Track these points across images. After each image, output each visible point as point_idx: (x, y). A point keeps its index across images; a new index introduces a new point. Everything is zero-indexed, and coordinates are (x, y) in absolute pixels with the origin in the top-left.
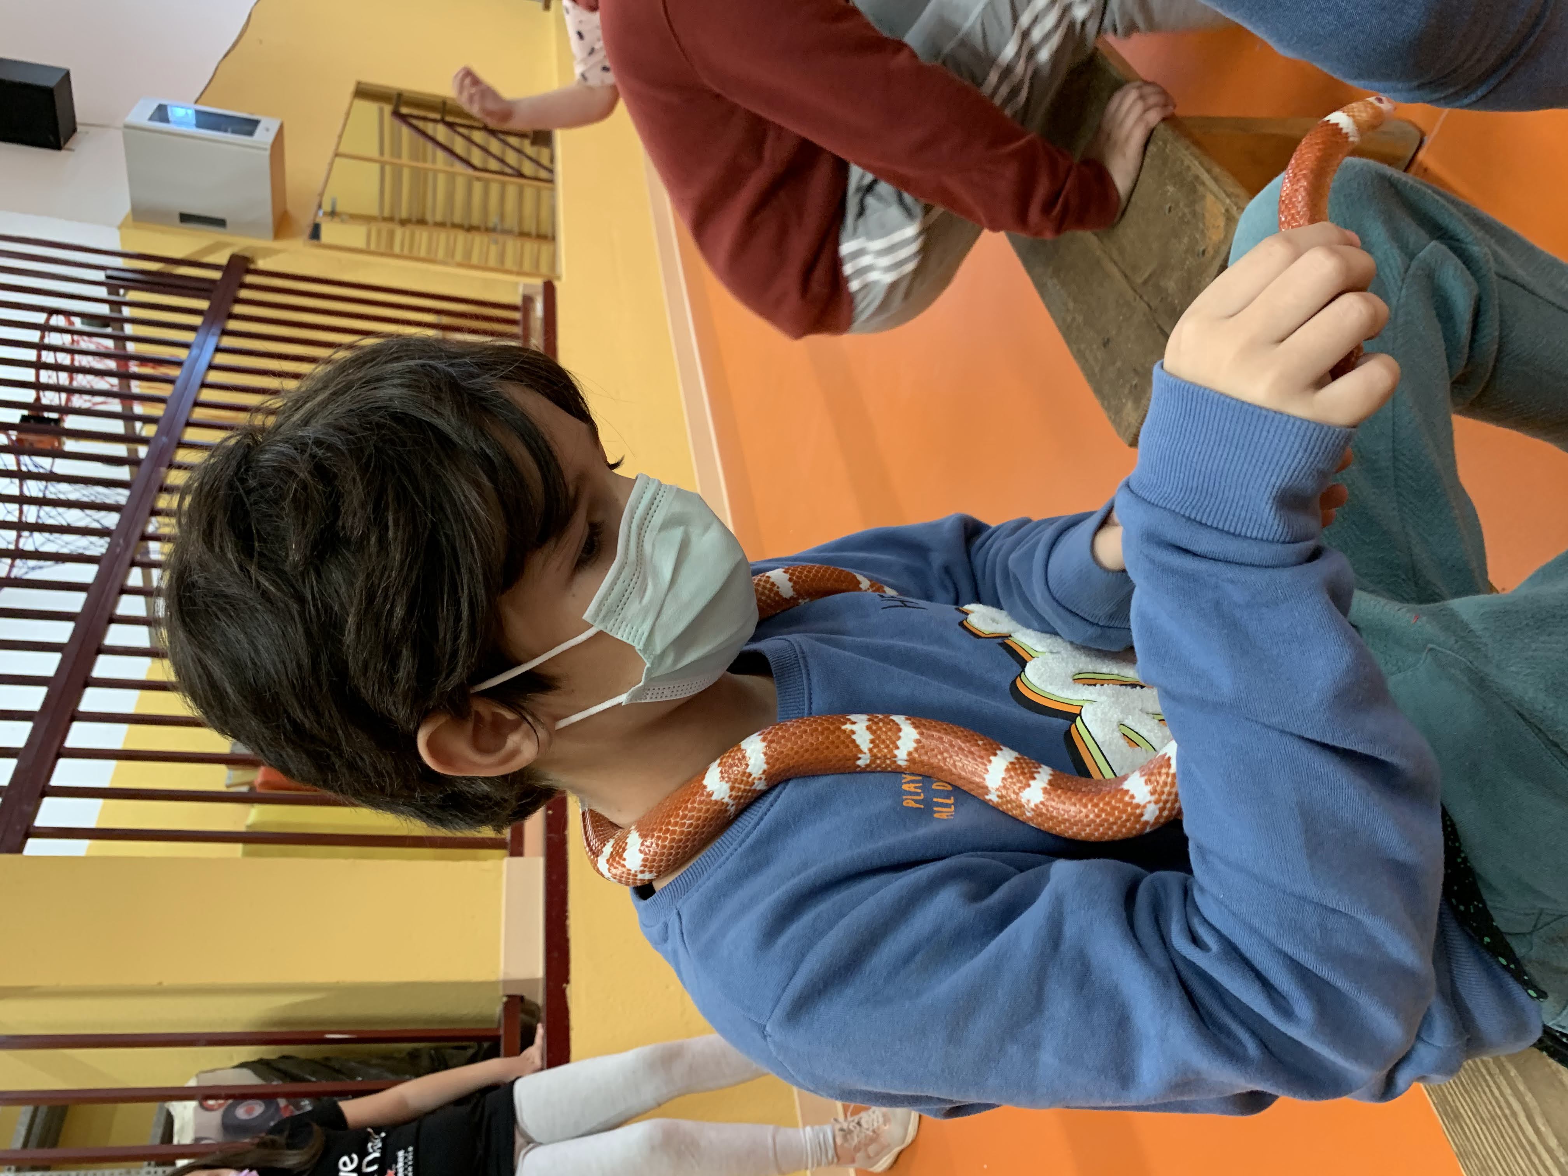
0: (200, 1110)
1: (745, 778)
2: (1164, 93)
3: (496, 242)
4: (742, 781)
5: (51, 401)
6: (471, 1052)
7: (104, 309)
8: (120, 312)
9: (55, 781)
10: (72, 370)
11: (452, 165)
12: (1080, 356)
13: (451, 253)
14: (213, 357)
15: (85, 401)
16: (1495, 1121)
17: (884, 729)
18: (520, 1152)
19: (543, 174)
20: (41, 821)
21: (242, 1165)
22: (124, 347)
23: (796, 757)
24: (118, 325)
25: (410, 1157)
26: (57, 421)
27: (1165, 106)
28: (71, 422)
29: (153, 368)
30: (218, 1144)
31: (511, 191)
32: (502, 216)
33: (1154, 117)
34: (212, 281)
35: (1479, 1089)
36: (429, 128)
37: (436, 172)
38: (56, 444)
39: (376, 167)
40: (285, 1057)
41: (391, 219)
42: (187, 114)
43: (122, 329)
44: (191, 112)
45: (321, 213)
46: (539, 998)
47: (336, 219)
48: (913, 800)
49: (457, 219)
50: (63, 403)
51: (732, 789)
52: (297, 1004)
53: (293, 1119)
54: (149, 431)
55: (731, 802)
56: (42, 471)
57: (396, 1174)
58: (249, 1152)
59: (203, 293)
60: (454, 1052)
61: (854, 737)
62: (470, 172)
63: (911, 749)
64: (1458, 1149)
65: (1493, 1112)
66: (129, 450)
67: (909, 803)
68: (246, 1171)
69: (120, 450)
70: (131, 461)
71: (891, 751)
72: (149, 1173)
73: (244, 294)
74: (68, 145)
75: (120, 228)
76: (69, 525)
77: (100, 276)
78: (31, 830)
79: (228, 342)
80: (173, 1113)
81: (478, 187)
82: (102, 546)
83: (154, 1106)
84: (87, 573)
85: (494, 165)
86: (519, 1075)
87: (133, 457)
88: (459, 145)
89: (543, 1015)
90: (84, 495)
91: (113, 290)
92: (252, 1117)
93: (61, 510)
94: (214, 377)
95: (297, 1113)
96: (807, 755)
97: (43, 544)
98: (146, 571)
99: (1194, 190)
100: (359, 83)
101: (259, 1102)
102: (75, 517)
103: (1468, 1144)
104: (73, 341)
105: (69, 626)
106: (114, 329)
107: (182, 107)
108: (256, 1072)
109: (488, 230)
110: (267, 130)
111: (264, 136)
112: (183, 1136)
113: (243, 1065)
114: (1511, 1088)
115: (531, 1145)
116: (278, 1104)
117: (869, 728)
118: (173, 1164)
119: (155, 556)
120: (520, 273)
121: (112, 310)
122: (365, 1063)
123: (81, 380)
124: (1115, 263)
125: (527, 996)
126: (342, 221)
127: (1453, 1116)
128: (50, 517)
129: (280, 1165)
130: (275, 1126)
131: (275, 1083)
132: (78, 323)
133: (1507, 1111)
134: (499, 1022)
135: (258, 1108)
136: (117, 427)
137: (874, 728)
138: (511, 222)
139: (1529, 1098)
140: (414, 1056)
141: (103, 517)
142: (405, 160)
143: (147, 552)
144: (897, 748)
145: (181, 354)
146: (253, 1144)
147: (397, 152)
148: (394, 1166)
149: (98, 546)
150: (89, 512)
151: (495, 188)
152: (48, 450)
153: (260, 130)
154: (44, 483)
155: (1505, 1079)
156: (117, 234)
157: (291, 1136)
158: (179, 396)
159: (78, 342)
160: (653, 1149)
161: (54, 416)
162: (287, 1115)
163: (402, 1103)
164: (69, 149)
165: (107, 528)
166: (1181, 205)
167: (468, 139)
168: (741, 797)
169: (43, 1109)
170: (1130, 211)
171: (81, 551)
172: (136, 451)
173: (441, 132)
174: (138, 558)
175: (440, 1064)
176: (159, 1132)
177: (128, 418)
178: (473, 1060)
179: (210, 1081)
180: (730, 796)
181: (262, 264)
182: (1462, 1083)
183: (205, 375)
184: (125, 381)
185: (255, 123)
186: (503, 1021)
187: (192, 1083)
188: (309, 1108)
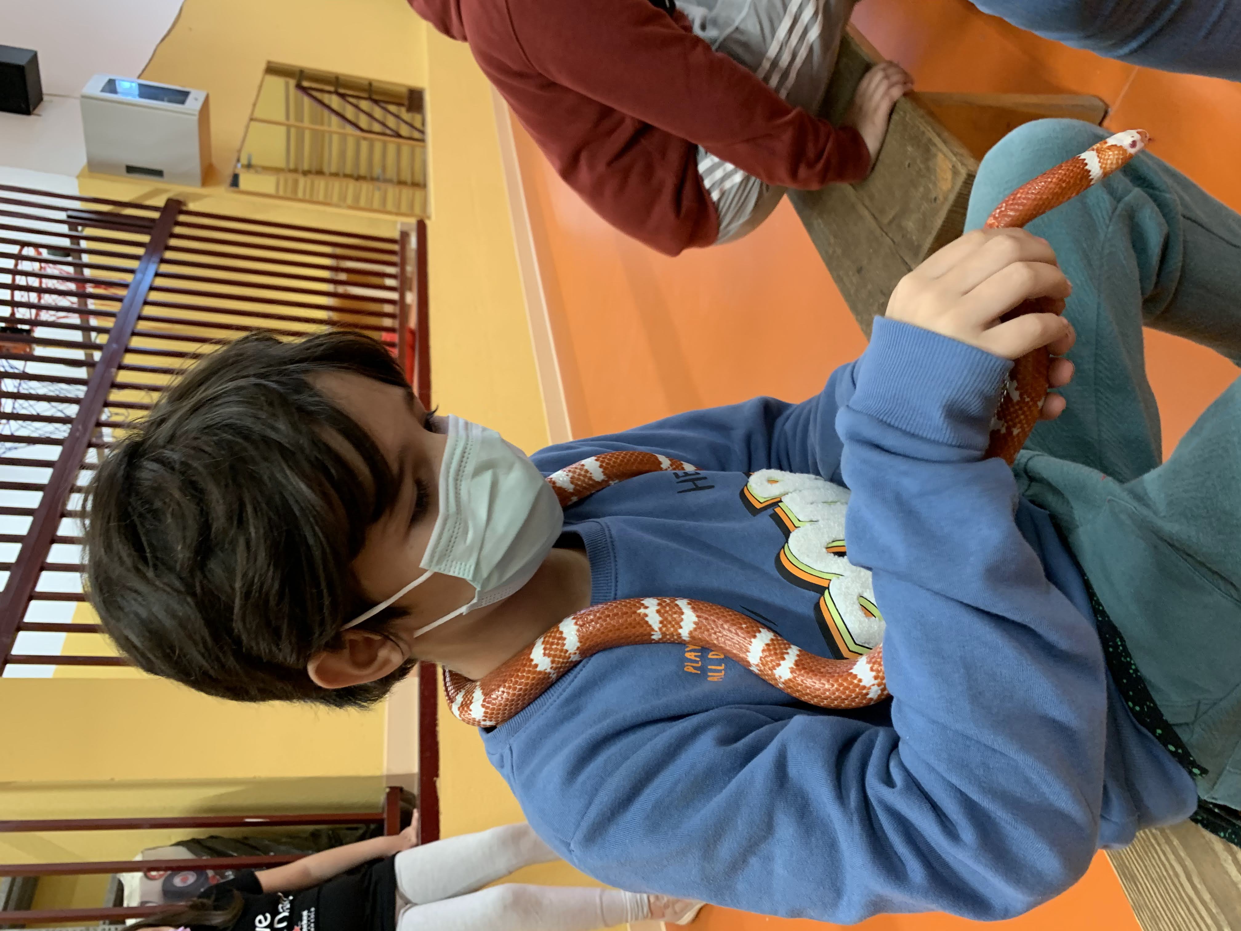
0: (145, 880)
1: (563, 654)
2: (905, 74)
3: (379, 189)
4: (561, 656)
5: (24, 315)
6: (361, 832)
7: (65, 242)
8: (78, 244)
9: (28, 619)
10: (40, 291)
11: (344, 128)
12: (839, 280)
13: (343, 197)
14: (153, 281)
15: (51, 315)
16: (1161, 880)
17: (670, 613)
18: (399, 912)
19: (416, 135)
20: (17, 650)
21: (178, 923)
22: (82, 273)
23: (602, 636)
24: (76, 255)
25: (313, 916)
26: (29, 332)
27: (905, 83)
28: (40, 332)
29: (105, 289)
30: (159, 906)
31: (391, 149)
32: (384, 168)
33: (896, 92)
34: (152, 220)
35: (1150, 855)
36: (326, 98)
37: (331, 133)
38: (28, 350)
39: (283, 129)
40: (212, 837)
41: (295, 171)
42: (131, 87)
43: (80, 258)
44: (135, 85)
45: (239, 165)
46: (415, 789)
47: (252, 171)
48: (693, 667)
49: (348, 171)
50: (33, 317)
51: (553, 662)
52: (221, 796)
53: (218, 886)
54: (101, 339)
55: (552, 671)
56: (16, 371)
57: (301, 929)
58: (183, 913)
59: (145, 230)
60: (349, 832)
61: (647, 619)
62: (358, 133)
63: (692, 629)
64: (1134, 903)
65: (1160, 874)
66: (86, 355)
67: (689, 669)
68: (182, 928)
69: (79, 354)
70: (88, 364)
71: (676, 630)
72: (104, 929)
73: (178, 230)
74: (36, 111)
75: (78, 177)
76: (38, 414)
77: (62, 216)
78: (9, 658)
79: (165, 268)
80: (124, 882)
81: (364, 145)
82: (64, 431)
83: (109, 876)
84: (53, 453)
85: (377, 127)
86: (400, 850)
87: (90, 361)
88: (350, 112)
89: (418, 802)
90: (50, 391)
91: (73, 226)
92: (185, 885)
93: (32, 402)
94: (154, 296)
95: (222, 881)
96: (610, 634)
97: (17, 430)
98: (100, 450)
99: (928, 150)
100: (269, 62)
101: (192, 873)
102: (43, 409)
103: (1140, 898)
104: (41, 267)
105: (39, 495)
106: (74, 258)
107: (128, 81)
108: (190, 849)
109: (373, 179)
110: (196, 99)
111: (193, 104)
112: (131, 900)
113: (179, 844)
114: (1173, 853)
115: (408, 906)
116: (207, 874)
117: (658, 611)
118: (124, 923)
119: (107, 439)
120: (398, 214)
121: (72, 243)
122: (278, 842)
123: (48, 299)
124: (867, 207)
125: (406, 788)
126: (257, 172)
127: (1129, 876)
128: (23, 408)
129: (207, 923)
130: (205, 891)
131: (204, 858)
132: (45, 254)
133: (1171, 873)
134: (383, 808)
135: (191, 878)
136: (77, 336)
137: (662, 611)
138: (391, 173)
139: (1188, 863)
140: (315, 835)
141: (65, 408)
142: (306, 123)
143: (101, 435)
144: (681, 627)
145: (128, 278)
146: (187, 906)
147: (300, 117)
148: (299, 923)
149: (62, 431)
150: (54, 404)
151: (378, 146)
152: (21, 355)
153: (190, 100)
154: (18, 381)
155: (1170, 847)
156: (75, 182)
157: (216, 900)
158: (126, 312)
159: (45, 268)
160: (505, 908)
161: (26, 327)
162: (215, 882)
163: (306, 873)
164: (39, 115)
165: (69, 417)
166: (918, 161)
167: (356, 107)
168: (561, 667)
169: (19, 880)
170: (879, 167)
171: (48, 435)
172: (92, 355)
173: (335, 102)
174: (94, 440)
175: (336, 842)
176: (112, 897)
177: (86, 329)
178: (362, 838)
179: (153, 856)
180: (551, 668)
181: (192, 206)
182: (1136, 851)
183: (147, 295)
184: (82, 300)
185: (186, 94)
186: (386, 809)
187: (139, 858)
188: (232, 877)
